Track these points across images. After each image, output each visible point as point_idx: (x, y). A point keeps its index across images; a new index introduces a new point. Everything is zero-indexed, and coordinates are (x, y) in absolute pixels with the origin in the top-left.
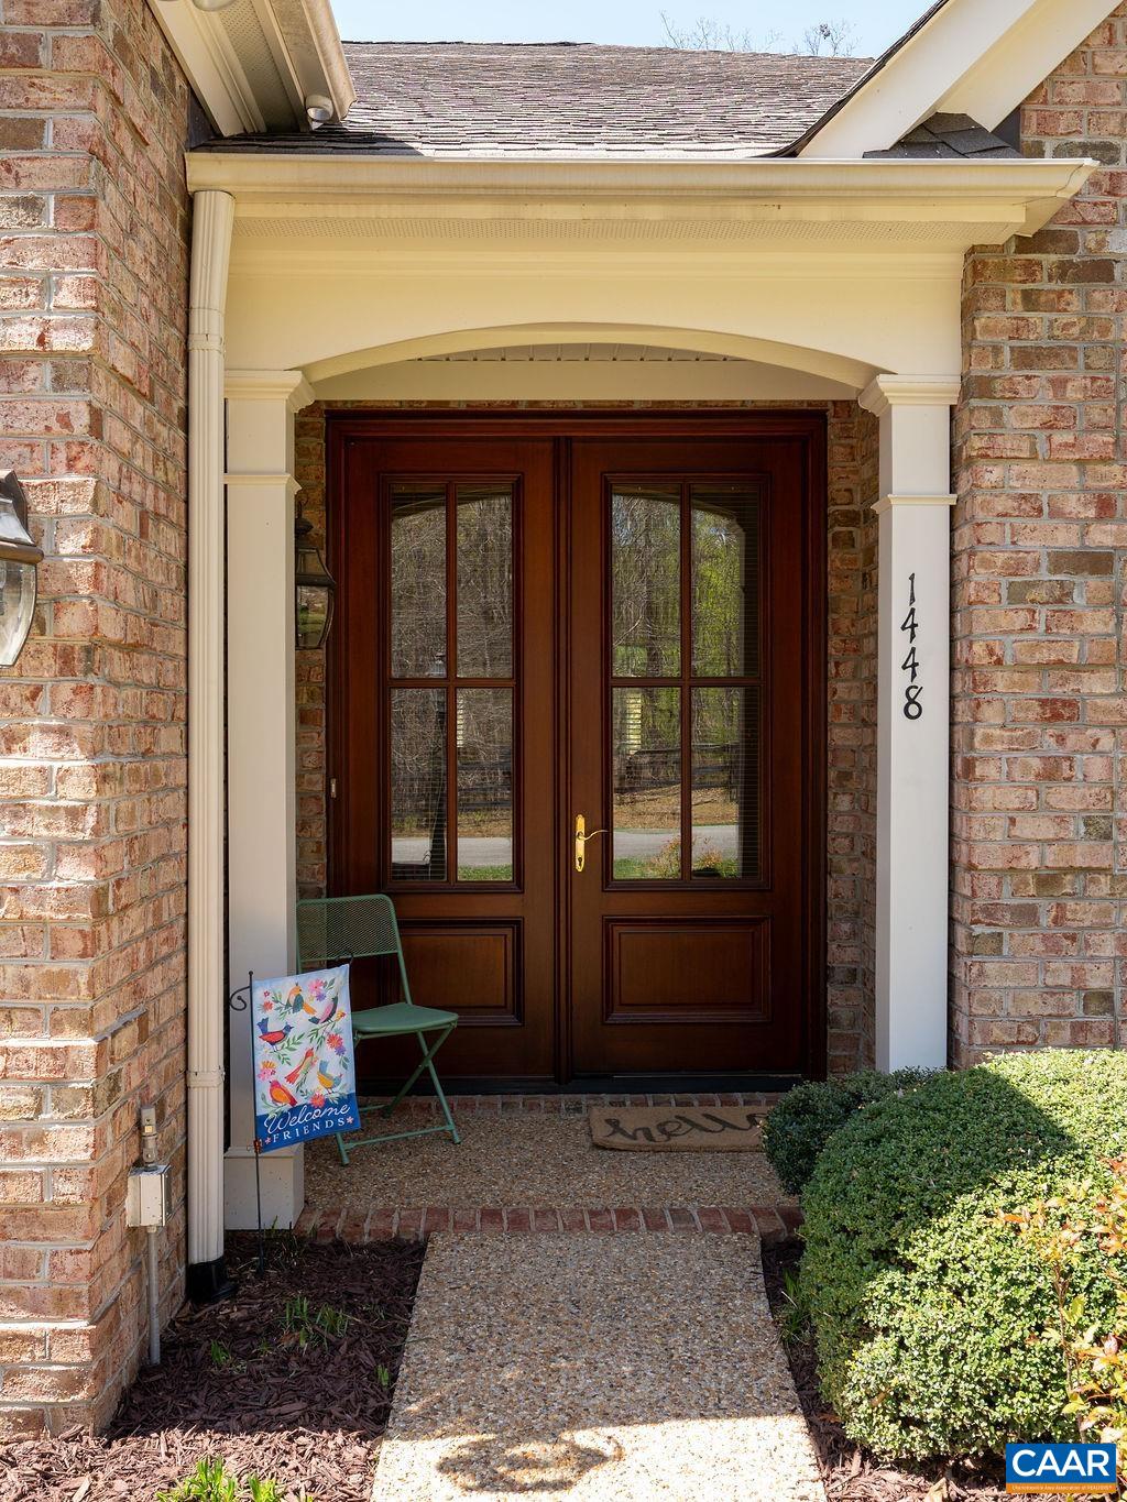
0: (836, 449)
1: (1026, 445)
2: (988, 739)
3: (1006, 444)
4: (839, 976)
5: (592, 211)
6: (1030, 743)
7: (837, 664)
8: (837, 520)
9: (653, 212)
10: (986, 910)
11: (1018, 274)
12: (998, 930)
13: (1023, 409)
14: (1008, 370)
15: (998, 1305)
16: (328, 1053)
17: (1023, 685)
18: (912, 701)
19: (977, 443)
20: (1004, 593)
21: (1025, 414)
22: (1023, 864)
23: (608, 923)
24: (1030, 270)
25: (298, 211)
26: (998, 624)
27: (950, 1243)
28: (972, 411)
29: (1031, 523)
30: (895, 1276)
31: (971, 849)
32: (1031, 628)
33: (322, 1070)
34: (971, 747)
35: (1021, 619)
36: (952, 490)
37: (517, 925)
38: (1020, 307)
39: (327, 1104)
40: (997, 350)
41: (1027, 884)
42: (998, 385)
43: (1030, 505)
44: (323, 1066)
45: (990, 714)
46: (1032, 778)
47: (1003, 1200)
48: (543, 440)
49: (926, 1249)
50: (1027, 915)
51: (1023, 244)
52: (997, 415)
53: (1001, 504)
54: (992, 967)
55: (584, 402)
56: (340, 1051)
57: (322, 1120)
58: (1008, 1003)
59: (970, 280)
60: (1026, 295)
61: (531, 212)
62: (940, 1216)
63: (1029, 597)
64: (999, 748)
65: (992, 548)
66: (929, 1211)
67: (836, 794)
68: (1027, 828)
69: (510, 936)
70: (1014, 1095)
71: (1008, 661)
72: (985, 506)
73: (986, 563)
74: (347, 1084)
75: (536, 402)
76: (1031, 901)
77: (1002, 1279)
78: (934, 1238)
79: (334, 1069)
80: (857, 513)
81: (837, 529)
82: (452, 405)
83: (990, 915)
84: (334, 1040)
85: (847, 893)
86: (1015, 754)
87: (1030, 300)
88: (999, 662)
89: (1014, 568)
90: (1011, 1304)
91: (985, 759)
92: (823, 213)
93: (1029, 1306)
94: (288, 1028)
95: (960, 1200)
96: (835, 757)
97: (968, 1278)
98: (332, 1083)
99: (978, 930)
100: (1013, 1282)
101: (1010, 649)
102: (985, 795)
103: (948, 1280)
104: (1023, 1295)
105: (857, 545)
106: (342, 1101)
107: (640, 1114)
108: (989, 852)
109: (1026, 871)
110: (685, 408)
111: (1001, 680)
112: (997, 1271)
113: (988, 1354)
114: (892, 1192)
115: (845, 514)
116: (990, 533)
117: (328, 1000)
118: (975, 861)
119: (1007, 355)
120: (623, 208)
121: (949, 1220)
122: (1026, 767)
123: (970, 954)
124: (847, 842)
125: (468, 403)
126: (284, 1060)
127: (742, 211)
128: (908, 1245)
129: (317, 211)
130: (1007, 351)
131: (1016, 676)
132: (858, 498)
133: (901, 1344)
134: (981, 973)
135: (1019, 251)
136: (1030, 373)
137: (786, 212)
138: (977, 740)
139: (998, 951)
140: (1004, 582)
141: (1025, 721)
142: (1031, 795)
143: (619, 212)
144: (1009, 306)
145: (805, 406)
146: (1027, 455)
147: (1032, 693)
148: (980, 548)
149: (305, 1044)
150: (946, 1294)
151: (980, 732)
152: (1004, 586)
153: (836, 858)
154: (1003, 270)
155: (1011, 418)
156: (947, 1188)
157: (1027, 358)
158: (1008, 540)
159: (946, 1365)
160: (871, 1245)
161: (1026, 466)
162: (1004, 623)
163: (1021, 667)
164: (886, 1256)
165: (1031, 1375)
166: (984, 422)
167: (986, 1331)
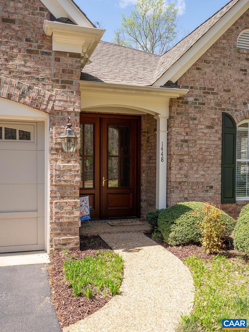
0: (143, 122)
1: (178, 125)
2: (173, 164)
3: (176, 125)
4: (143, 201)
5: (125, 91)
6: (178, 165)
7: (143, 154)
8: (143, 132)
9: (134, 92)
10: (172, 187)
11: (177, 102)
12: (174, 190)
13: (177, 120)
14: (176, 115)
15: (187, 226)
16: (86, 208)
17: (177, 157)
18: (162, 159)
19: (172, 125)
20: (175, 145)
21: (178, 121)
22: (177, 181)
23: (108, 194)
24: (178, 102)
25: (86, 88)
26: (174, 149)
27: (181, 221)
28: (171, 120)
29: (178, 136)
30: (175, 225)
31: (171, 179)
32: (178, 150)
33: (86, 211)
34: (171, 165)
35: (177, 148)
36: (167, 131)
37: (94, 194)
38: (177, 107)
39: (86, 216)
40: (174, 112)
41: (177, 184)
42: (174, 117)
43: (178, 133)
44: (86, 210)
45: (173, 161)
46: (178, 169)
47: (186, 215)
48: (98, 118)
49: (178, 221)
50: (177, 188)
51: (178, 98)
52: (174, 121)
53: (175, 133)
54: (173, 195)
55: (106, 112)
56: (88, 208)
57: (86, 218)
58: (175, 199)
59: (171, 103)
60: (178, 105)
61: (118, 90)
62: (179, 218)
63: (178, 145)
64: (174, 165)
65: (174, 139)
66: (177, 218)
67: (143, 174)
68: (178, 176)
69: (93, 196)
70: (184, 206)
71: (175, 154)
72: (173, 133)
73: (173, 141)
74: (89, 213)
75: (99, 112)
76: (178, 186)
77: (187, 223)
78: (179, 220)
79: (87, 211)
80: (146, 132)
81: (143, 134)
82: (86, 112)
83: (173, 188)
84: (87, 207)
85: (144, 188)
86: (176, 166)
87: (178, 106)
88: (174, 154)
89: (176, 142)
90: (188, 226)
91: (172, 167)
92: (155, 93)
93: (190, 226)
94: (82, 204)
95: (181, 216)
96: (143, 168)
97: (183, 224)
98: (87, 213)
99: (171, 190)
100: (188, 224)
101: (176, 152)
102: (172, 172)
103: (181, 224)
104: (189, 225)
105: (146, 136)
106: (88, 215)
107: (115, 222)
108: (173, 180)
109: (177, 182)
110: (121, 114)
111: (174, 157)
112: (186, 222)
113: (186, 231)
114: (172, 216)
115: (144, 131)
116: (173, 137)
117: (87, 201)
118: (171, 181)
119: (176, 113)
120: (130, 91)
121: (180, 218)
122: (177, 168)
123: (170, 193)
124: (144, 181)
125: (89, 112)
126: (82, 209)
127: (145, 93)
128: (175, 221)
129: (89, 88)
130: (176, 112)
131: (176, 156)
132: (146, 129)
133: (176, 232)
134: (172, 195)
135: (177, 99)
136: (178, 116)
137: (150, 93)
138: (171, 164)
139: (174, 192)
140: (175, 143)
141: (177, 162)
142: (178, 172)
143: (129, 91)
144: (176, 107)
145: (139, 115)
146: (178, 127)
147: (178, 158)
148: (172, 139)
149: (84, 207)
150: (180, 226)
151: (172, 163)
152: (175, 144)
153: (143, 183)
154: (175, 102)
155: (176, 122)
156: (179, 215)
157: (178, 114)
158: (175, 138)
159: (181, 233)
160: (171, 222)
161: (178, 128)
162: (175, 149)
163: (177, 155)
164: (173, 223)
165: (190, 233)
166: (172, 122)
167: (185, 229)
